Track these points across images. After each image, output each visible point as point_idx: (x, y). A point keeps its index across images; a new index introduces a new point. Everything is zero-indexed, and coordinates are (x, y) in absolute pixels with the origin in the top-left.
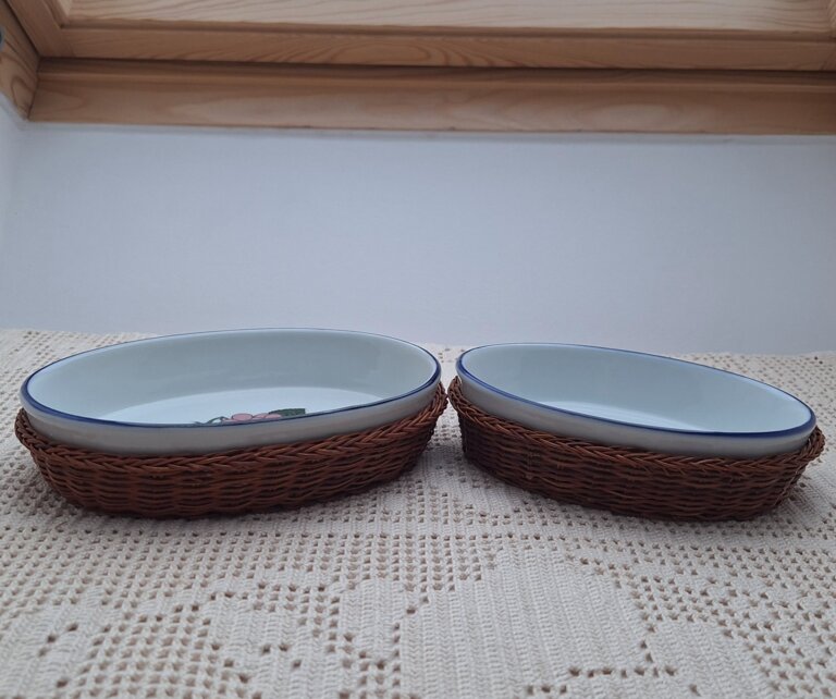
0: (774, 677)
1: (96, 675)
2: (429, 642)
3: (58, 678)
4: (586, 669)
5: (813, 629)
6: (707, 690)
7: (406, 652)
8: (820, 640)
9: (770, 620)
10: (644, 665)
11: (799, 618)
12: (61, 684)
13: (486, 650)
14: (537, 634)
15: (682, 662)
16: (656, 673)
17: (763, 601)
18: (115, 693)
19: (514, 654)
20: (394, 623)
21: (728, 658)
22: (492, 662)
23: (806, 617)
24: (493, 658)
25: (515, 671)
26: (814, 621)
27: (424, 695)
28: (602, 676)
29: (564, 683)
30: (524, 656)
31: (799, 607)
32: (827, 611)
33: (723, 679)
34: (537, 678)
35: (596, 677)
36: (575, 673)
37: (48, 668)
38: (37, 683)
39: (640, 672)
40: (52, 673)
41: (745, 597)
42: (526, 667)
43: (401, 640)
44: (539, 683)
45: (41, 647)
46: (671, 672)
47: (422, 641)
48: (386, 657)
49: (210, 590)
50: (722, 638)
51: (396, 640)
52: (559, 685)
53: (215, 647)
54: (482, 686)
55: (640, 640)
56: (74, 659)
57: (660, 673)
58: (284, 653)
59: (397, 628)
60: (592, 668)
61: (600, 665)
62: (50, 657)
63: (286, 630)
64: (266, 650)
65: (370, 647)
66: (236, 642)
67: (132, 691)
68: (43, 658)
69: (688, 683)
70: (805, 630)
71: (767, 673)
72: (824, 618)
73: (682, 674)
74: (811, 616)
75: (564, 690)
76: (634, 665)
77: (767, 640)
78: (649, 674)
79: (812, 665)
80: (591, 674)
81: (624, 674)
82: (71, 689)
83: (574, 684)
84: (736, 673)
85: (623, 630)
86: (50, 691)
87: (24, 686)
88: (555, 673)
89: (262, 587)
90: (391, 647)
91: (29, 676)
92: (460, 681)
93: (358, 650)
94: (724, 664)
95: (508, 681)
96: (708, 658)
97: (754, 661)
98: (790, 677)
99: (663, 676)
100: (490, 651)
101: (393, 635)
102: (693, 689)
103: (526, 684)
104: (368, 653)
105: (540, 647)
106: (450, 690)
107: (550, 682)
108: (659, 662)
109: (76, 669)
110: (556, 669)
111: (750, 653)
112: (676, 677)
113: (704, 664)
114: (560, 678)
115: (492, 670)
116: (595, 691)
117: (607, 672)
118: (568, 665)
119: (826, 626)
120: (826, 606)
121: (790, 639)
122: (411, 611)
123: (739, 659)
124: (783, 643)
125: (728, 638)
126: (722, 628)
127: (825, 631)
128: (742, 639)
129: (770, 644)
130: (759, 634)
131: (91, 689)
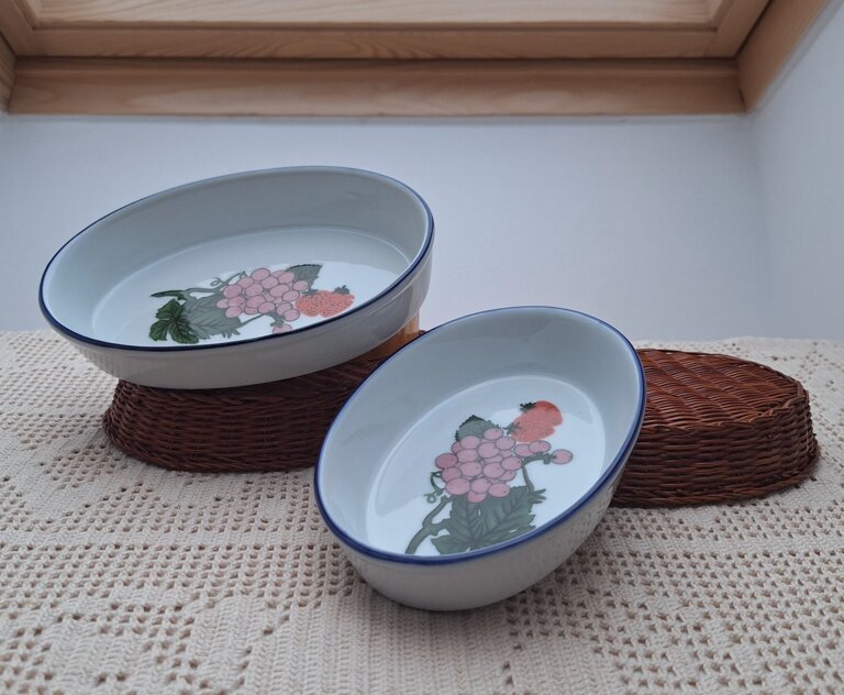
2: (278, 668)
5: (690, 643)
7: (251, 681)
8: (695, 655)
9: (646, 633)
11: (676, 633)
13: (338, 674)
15: (544, 685)
17: (642, 612)
19: (366, 680)
20: (246, 647)
21: (593, 680)
22: (341, 688)
23: (684, 630)
24: (343, 684)
26: (692, 634)
30: (376, 682)
31: (678, 618)
32: (707, 622)
41: (624, 608)
43: (249, 667)
47: (271, 667)
48: (228, 687)
49: (59, 610)
50: (591, 656)
51: (244, 666)
53: (48, 678)
58: (119, 684)
59: (249, 652)
63: (128, 657)
64: (102, 680)
65: (212, 676)
66: (71, 671)
70: (682, 645)
72: (703, 632)
74: (690, 630)
77: (639, 658)
79: (683, 686)
89: (114, 607)
90: (237, 675)
93: (199, 680)
97: (621, 683)
100: (342, 675)
101: (242, 661)
104: (211, 683)
111: (618, 673)
119: (704, 641)
120: (707, 616)
121: (664, 656)
122: (268, 632)
123: (605, 681)
124: (656, 661)
125: (598, 655)
126: (594, 645)
127: (703, 647)
128: (612, 657)
129: (642, 662)
130: (633, 649)
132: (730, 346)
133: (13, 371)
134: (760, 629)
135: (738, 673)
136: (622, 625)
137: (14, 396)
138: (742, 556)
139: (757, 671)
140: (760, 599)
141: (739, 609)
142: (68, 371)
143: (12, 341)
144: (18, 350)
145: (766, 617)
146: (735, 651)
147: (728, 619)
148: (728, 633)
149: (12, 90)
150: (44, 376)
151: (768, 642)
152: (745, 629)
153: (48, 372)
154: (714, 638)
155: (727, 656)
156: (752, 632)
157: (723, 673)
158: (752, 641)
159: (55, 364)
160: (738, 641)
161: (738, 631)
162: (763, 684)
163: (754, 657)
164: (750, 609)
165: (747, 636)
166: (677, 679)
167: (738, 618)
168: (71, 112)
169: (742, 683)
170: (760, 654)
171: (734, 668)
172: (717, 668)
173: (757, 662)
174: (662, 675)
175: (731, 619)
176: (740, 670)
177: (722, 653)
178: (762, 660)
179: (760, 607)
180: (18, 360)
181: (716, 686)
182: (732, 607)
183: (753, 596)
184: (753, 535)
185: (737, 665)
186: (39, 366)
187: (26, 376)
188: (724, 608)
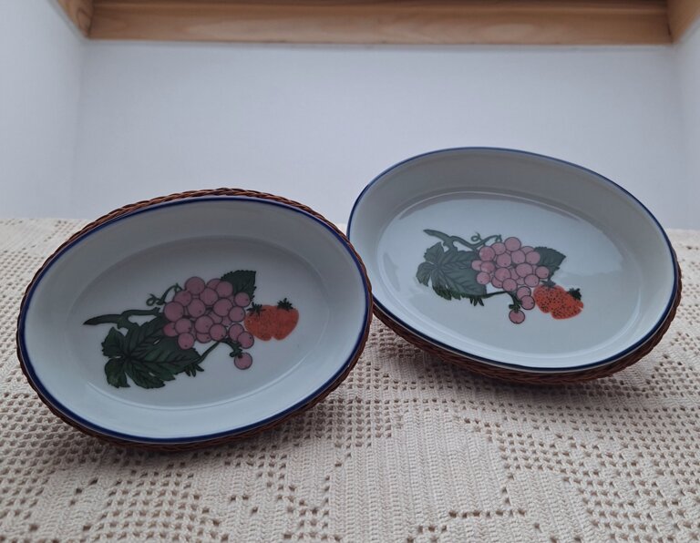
0: (596, 517)
1: (111, 521)
2: (350, 491)
3: (84, 524)
4: (462, 511)
6: (546, 528)
7: (333, 500)
8: (632, 483)
9: (598, 468)
10: (503, 508)
11: (619, 467)
12: (86, 528)
13: (391, 496)
14: (428, 483)
15: (531, 505)
16: (511, 513)
17: (596, 452)
18: (124, 536)
19: (410, 500)
20: (325, 476)
21: (564, 501)
22: (395, 506)
23: (625, 465)
24: (395, 503)
25: (410, 514)
26: (631, 469)
27: (345, 536)
28: (473, 517)
29: (445, 524)
30: (417, 502)
31: (621, 456)
32: (641, 460)
33: (559, 518)
34: (426, 520)
35: (468, 518)
36: (453, 515)
37: (76, 515)
38: (69, 528)
39: (500, 513)
40: (79, 519)
41: (582, 449)
42: (419, 510)
43: (330, 490)
44: (427, 524)
45: (71, 498)
46: (522, 513)
47: (345, 491)
48: (319, 505)
50: (561, 483)
51: (327, 489)
52: (441, 526)
53: (196, 497)
54: (386, 528)
55: (501, 487)
56: (95, 509)
57: (514, 514)
58: (245, 502)
59: (328, 479)
60: (466, 511)
61: (472, 509)
62: (77, 507)
63: (248, 483)
64: (233, 499)
65: (307, 497)
66: (211, 493)
67: (137, 535)
68: (74, 507)
69: (533, 522)
70: (623, 476)
71: (590, 512)
72: (638, 467)
73: (530, 515)
74: (629, 465)
75: (444, 529)
76: (496, 508)
77: (594, 485)
78: (506, 515)
79: (624, 505)
80: (465, 516)
81: (488, 514)
82: (92, 533)
83: (452, 524)
84: (568, 514)
85: (491, 479)
86: (77, 535)
87: (60, 531)
88: (439, 515)
90: (322, 496)
91: (63, 522)
92: (371, 523)
93: (298, 500)
94: (561, 507)
95: (405, 523)
96: (550, 501)
97: (583, 503)
98: (607, 515)
99: (517, 516)
100: (393, 497)
101: (324, 486)
102: (537, 526)
103: (418, 524)
104: (306, 502)
105: (430, 495)
106: (363, 532)
107: (435, 523)
108: (514, 506)
109: (96, 516)
110: (440, 512)
111: (581, 497)
112: (526, 517)
113: (546, 506)
114: (442, 519)
115: (394, 513)
116: (467, 529)
117: (476, 514)
118: (450, 508)
119: (638, 473)
120: (641, 455)
121: (611, 484)
122: (338, 465)
123: (572, 502)
124: (606, 487)
125: (567, 483)
126: (563, 475)
127: (637, 477)
128: (576, 485)
129: (596, 488)
130: (590, 479)
131: (107, 532)
134: (678, 465)
135: (662, 496)
136: (582, 461)
138: (665, 410)
139: (675, 495)
140: (678, 442)
141: (664, 450)
145: (682, 456)
146: (660, 481)
147: (655, 457)
148: (655, 468)
149: (92, 20)
151: (683, 474)
152: (667, 465)
154: (645, 472)
155: (654, 484)
156: (672, 467)
157: (652, 496)
158: (672, 473)
160: (662, 474)
161: (662, 467)
162: (680, 504)
163: (673, 485)
164: (671, 449)
165: (669, 470)
166: (621, 501)
167: (663, 456)
169: (665, 504)
170: (677, 483)
171: (659, 493)
172: (647, 493)
173: (675, 489)
174: (611, 497)
175: (657, 458)
176: (663, 494)
177: (651, 482)
178: (678, 487)
179: (678, 448)
181: (648, 506)
182: (658, 448)
183: (673, 440)
184: (673, 394)
185: (661, 491)
188: (653, 449)
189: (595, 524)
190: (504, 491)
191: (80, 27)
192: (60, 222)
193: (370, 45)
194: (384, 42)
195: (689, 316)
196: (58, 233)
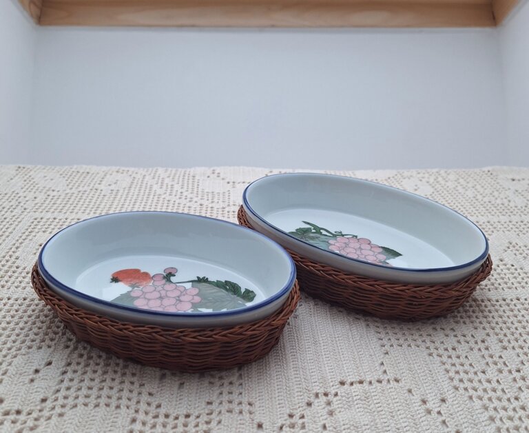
0: (456, 382)
1: (64, 394)
3: (42, 397)
4: (349, 381)
5: (480, 350)
6: (418, 392)
7: (246, 375)
8: (483, 356)
9: (456, 344)
10: (382, 377)
11: (472, 344)
12: (44, 400)
14: (321, 360)
15: (404, 374)
16: (389, 381)
17: (452, 333)
18: (75, 406)
19: (308, 373)
21: (430, 371)
22: (295, 378)
24: (296, 376)
25: (308, 383)
26: (481, 345)
27: (256, 402)
28: (358, 385)
29: (336, 390)
30: (313, 374)
31: (473, 336)
32: (488, 338)
33: (427, 385)
34: (321, 387)
35: (355, 385)
36: (342, 383)
37: (35, 390)
38: (29, 400)
39: (379, 381)
40: (37, 393)
41: (442, 331)
42: (315, 380)
44: (322, 391)
45: (31, 377)
46: (397, 381)
50: (427, 357)
52: (333, 392)
53: (133, 375)
54: (289, 394)
55: (380, 362)
56: (50, 385)
57: (391, 381)
58: (173, 377)
60: (352, 380)
61: (358, 378)
62: (36, 384)
67: (86, 405)
68: (33, 384)
69: (407, 388)
70: (476, 351)
71: (452, 379)
72: (486, 344)
73: (403, 382)
74: (479, 342)
75: (336, 395)
76: (376, 377)
77: (453, 358)
78: (384, 383)
79: (478, 373)
80: (352, 384)
81: (370, 383)
82: (49, 404)
83: (342, 390)
84: (434, 381)
85: (371, 355)
86: (36, 406)
87: (22, 403)
88: (331, 384)
90: (237, 372)
91: (24, 396)
92: (277, 392)
93: (217, 376)
94: (428, 375)
95: (304, 391)
96: (419, 372)
97: (445, 372)
98: (465, 382)
99: (393, 384)
100: (294, 371)
102: (410, 391)
103: (315, 391)
104: (224, 377)
105: (323, 368)
106: (271, 398)
107: (328, 390)
108: (391, 376)
109: (52, 391)
110: (332, 381)
111: (443, 367)
112: (400, 384)
113: (416, 375)
114: (334, 387)
115: (295, 383)
116: (354, 394)
117: (361, 382)
118: (339, 379)
119: (487, 349)
120: (488, 335)
121: (466, 357)
123: (437, 371)
124: (462, 360)
125: (431, 357)
126: (428, 351)
127: (487, 352)
128: (439, 358)
129: (455, 360)
130: (450, 354)
131: (61, 403)
132: (487, 172)
133: (66, 192)
134: (517, 341)
135: (507, 366)
136: (442, 340)
137: (72, 208)
138: (504, 300)
139: (518, 365)
140: (517, 324)
141: (505, 331)
142: (99, 191)
143: (61, 173)
144: (66, 178)
145: (520, 334)
146: (505, 354)
147: (500, 336)
148: (500, 344)
149: (41, 10)
150: (86, 195)
151: (522, 349)
152: (509, 342)
153: (87, 193)
154: (492, 347)
155: (501, 357)
156: (513, 343)
157: (499, 366)
158: (513, 348)
159: (91, 187)
160: (506, 349)
161: (505, 343)
162: (522, 372)
163: (515, 357)
164: (512, 330)
165: (511, 346)
166: (475, 370)
167: (505, 335)
168: (78, 24)
169: (510, 372)
170: (518, 356)
171: (505, 364)
172: (496, 364)
173: (518, 360)
174: (467, 367)
175: (501, 336)
176: (508, 364)
177: (497, 355)
178: (520, 359)
179: (516, 329)
180: (68, 185)
181: (496, 374)
182: (501, 329)
183: (512, 323)
184: (510, 288)
185: (506, 362)
186: (80, 188)
187: (75, 195)
188: (497, 330)
189: (456, 388)
190: (382, 364)
191: (32, 15)
192: (19, 167)
193: (261, 28)
194: (273, 26)
195: (517, 230)
196: (19, 176)
